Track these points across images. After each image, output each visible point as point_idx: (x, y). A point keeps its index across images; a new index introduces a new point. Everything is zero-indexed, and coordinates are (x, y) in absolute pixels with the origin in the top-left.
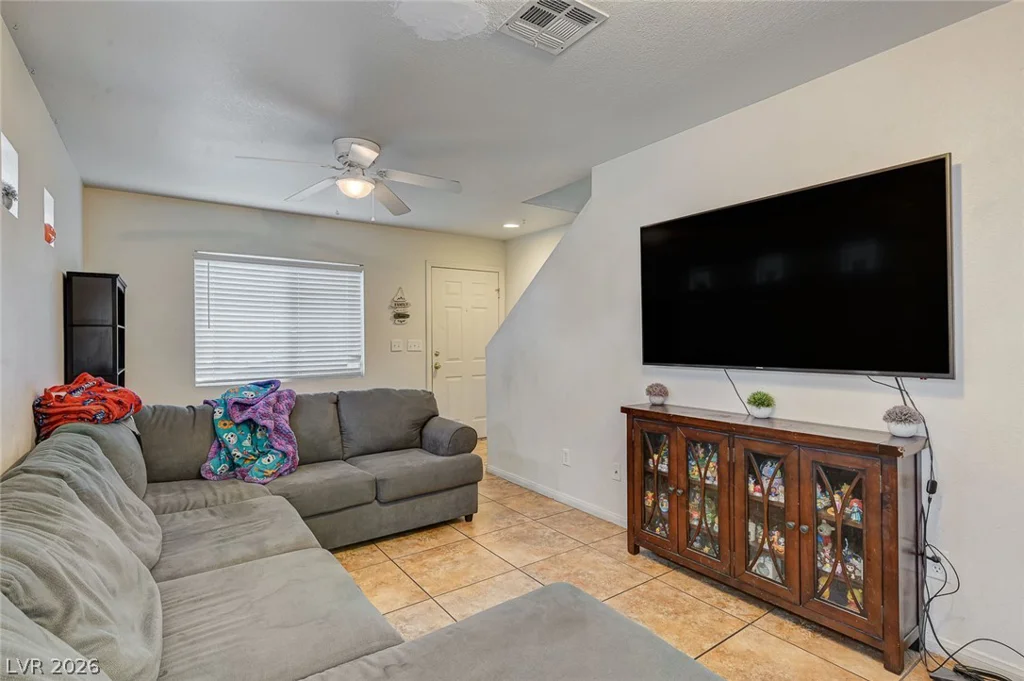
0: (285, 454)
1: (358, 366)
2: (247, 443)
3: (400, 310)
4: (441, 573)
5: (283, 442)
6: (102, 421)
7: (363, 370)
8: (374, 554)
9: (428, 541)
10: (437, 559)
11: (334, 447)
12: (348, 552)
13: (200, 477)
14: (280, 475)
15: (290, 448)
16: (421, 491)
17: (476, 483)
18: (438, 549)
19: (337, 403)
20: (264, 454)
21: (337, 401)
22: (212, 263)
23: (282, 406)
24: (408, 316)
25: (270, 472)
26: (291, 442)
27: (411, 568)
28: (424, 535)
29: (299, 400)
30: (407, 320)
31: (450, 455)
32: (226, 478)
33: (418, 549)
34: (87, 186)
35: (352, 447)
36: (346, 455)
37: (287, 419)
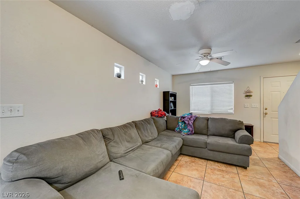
0: (189, 130)
1: (232, 111)
2: (183, 126)
3: (248, 94)
4: (214, 177)
5: (190, 127)
6: (157, 117)
7: (233, 113)
8: (204, 163)
9: (223, 167)
10: (219, 173)
11: (205, 131)
12: (199, 159)
13: (174, 131)
14: (188, 135)
15: (191, 129)
16: (220, 151)
17: (248, 156)
18: (223, 171)
19: (208, 120)
20: (185, 129)
21: (208, 119)
22: (193, 87)
23: (192, 119)
24: (252, 96)
25: (186, 133)
26: (191, 128)
27: (209, 171)
28: (223, 165)
29: (197, 118)
30: (251, 97)
31: (239, 143)
32: (179, 132)
33: (217, 168)
34: (173, 76)
35: (209, 133)
36: (208, 134)
37: (193, 122)
